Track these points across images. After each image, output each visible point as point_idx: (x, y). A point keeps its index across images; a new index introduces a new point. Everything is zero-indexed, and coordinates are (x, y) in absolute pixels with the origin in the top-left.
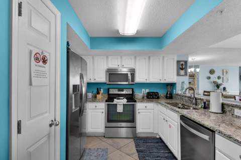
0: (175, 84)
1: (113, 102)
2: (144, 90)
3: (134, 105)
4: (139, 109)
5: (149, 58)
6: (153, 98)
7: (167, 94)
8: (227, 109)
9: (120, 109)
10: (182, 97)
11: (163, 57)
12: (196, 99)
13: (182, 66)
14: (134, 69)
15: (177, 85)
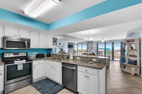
0: (52, 49)
1: (13, 63)
2: (35, 53)
3: (31, 63)
4: (34, 65)
5: (39, 33)
6: (41, 57)
7: (48, 54)
8: (75, 58)
9: (20, 68)
10: (56, 55)
11: (47, 35)
12: (63, 55)
13: (55, 41)
14: (30, 39)
15: (53, 49)
